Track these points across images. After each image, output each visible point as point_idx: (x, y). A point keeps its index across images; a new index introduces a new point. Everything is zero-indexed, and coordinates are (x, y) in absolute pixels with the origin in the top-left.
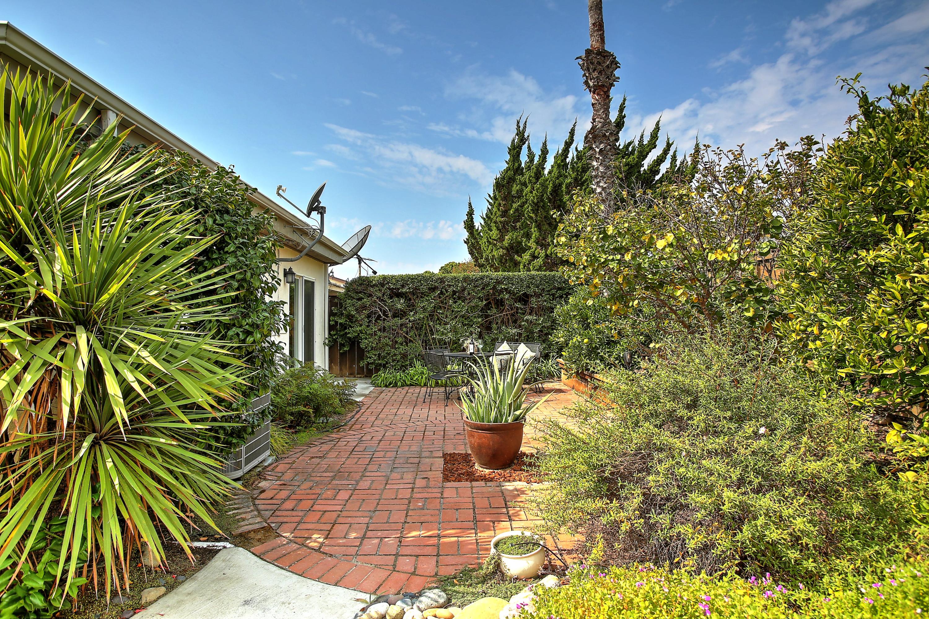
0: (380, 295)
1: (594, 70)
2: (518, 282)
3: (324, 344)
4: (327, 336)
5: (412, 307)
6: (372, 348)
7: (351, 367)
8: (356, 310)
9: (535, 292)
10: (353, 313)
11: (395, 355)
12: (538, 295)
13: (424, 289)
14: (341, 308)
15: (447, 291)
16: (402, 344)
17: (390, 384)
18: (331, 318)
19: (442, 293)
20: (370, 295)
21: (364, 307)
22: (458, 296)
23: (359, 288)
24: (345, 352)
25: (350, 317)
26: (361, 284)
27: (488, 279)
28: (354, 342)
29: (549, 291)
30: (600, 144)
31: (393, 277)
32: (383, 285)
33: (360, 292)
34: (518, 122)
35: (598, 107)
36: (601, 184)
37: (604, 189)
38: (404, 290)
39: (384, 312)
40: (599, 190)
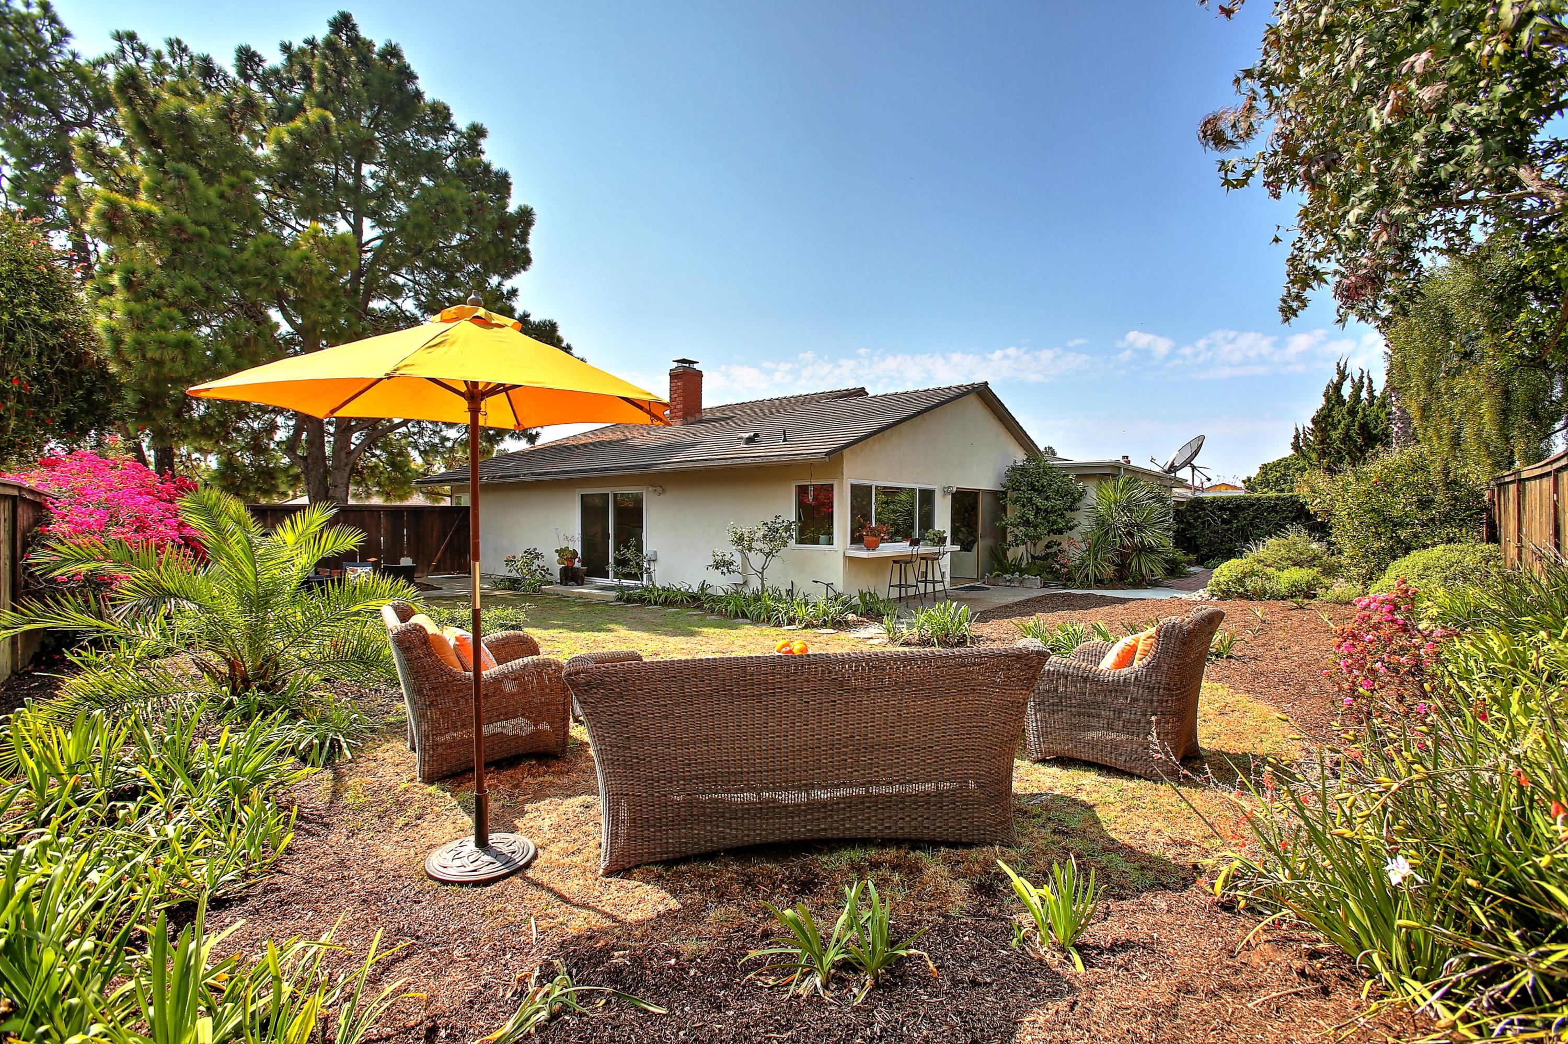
5: (1236, 517)
6: (1206, 545)
8: (1193, 519)
13: (1244, 505)
15: (1263, 507)
16: (1227, 542)
19: (1258, 507)
20: (1204, 510)
32: (1213, 503)
34: (1338, 364)
36: (1398, 425)
37: (1399, 428)
40: (1396, 430)
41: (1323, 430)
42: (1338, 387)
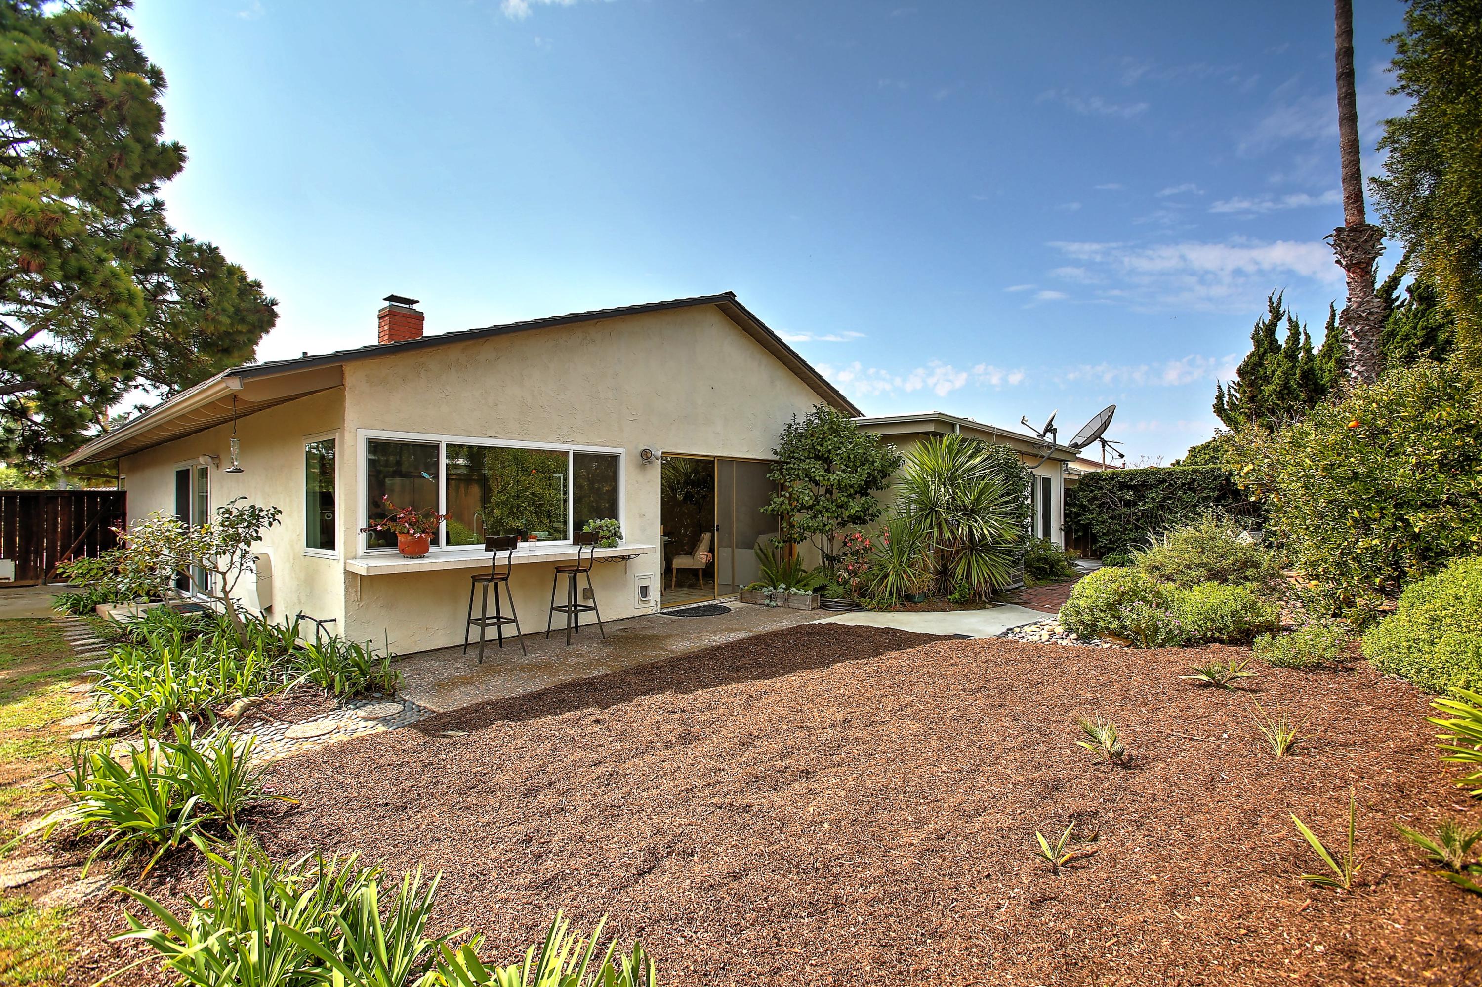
0: (1110, 487)
1: (1347, 248)
3: (1060, 529)
4: (1063, 523)
5: (1142, 497)
6: (1104, 534)
7: (1085, 550)
8: (1088, 501)
10: (1086, 503)
13: (1152, 481)
15: (1176, 484)
16: (1132, 531)
17: (1118, 563)
18: (1066, 507)
19: (1170, 485)
20: (1101, 488)
21: (1095, 498)
22: (1190, 487)
23: (1091, 481)
24: (1079, 537)
25: (1082, 506)
28: (1087, 528)
30: (1356, 325)
32: (1113, 479)
33: (1092, 485)
34: (1270, 299)
35: (1354, 285)
36: (1357, 368)
37: (1359, 373)
39: (1115, 502)
40: (1354, 375)
41: (1252, 384)
42: (1271, 329)
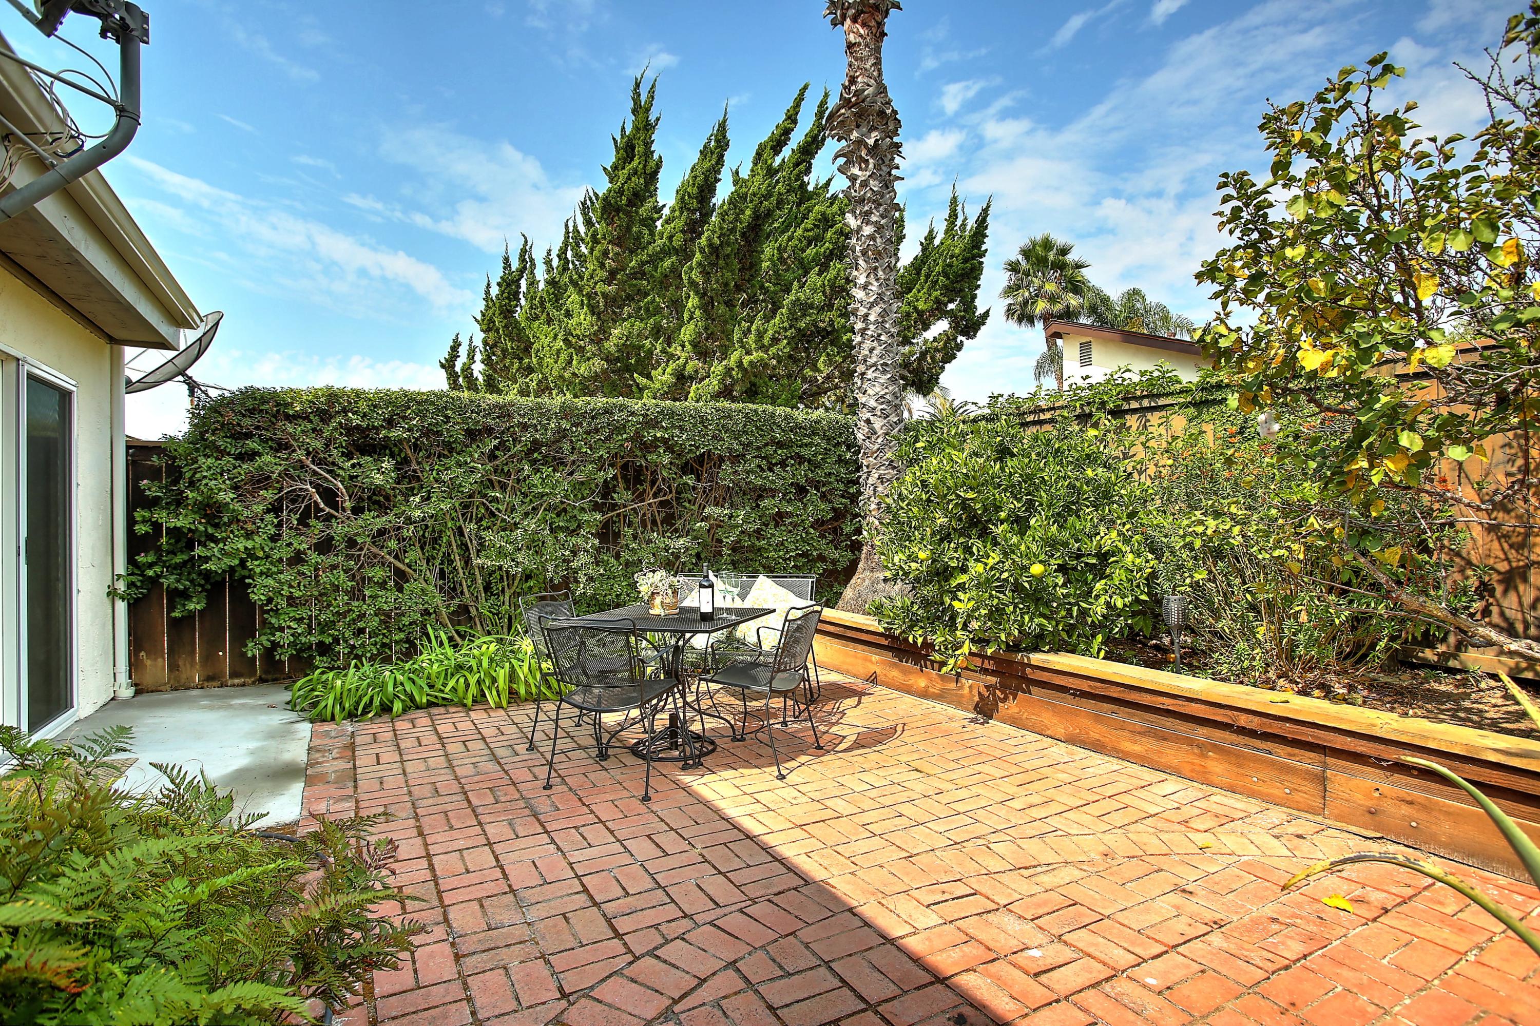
0: (318, 444)
2: (695, 425)
3: (112, 593)
4: (121, 569)
6: (289, 600)
7: (209, 658)
8: (235, 487)
9: (730, 450)
10: (227, 496)
11: (362, 616)
12: (736, 459)
14: (176, 482)
16: (383, 585)
18: (139, 514)
20: (284, 445)
23: (247, 422)
24: (191, 616)
25: (211, 510)
26: (251, 412)
27: (624, 415)
28: (222, 585)
29: (758, 448)
30: (870, 131)
31: (359, 394)
32: (326, 415)
33: (249, 436)
38: (394, 434)
39: (330, 496)
40: (867, 230)
